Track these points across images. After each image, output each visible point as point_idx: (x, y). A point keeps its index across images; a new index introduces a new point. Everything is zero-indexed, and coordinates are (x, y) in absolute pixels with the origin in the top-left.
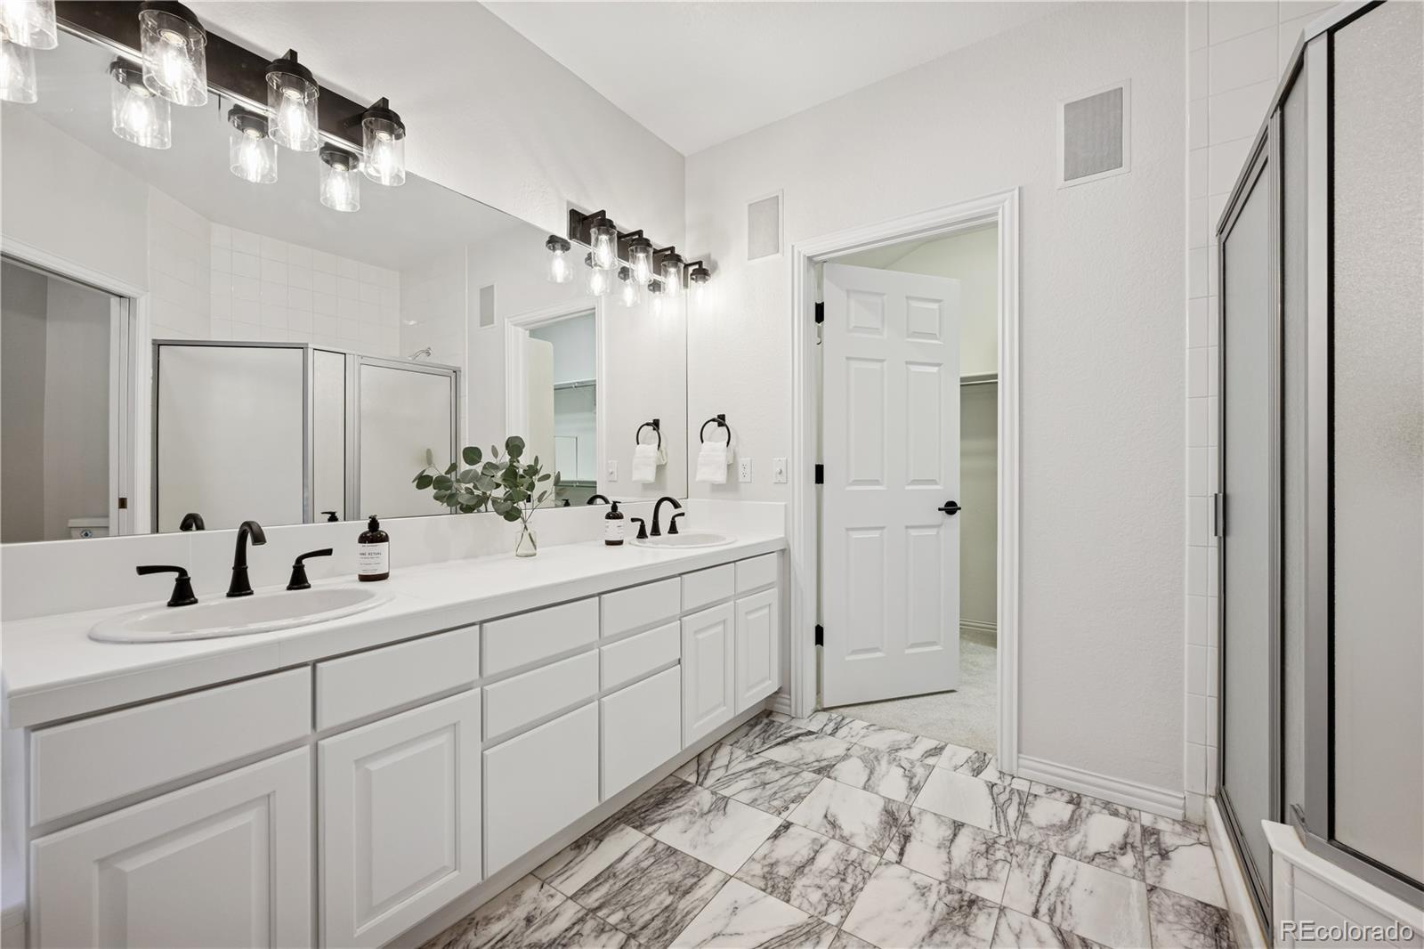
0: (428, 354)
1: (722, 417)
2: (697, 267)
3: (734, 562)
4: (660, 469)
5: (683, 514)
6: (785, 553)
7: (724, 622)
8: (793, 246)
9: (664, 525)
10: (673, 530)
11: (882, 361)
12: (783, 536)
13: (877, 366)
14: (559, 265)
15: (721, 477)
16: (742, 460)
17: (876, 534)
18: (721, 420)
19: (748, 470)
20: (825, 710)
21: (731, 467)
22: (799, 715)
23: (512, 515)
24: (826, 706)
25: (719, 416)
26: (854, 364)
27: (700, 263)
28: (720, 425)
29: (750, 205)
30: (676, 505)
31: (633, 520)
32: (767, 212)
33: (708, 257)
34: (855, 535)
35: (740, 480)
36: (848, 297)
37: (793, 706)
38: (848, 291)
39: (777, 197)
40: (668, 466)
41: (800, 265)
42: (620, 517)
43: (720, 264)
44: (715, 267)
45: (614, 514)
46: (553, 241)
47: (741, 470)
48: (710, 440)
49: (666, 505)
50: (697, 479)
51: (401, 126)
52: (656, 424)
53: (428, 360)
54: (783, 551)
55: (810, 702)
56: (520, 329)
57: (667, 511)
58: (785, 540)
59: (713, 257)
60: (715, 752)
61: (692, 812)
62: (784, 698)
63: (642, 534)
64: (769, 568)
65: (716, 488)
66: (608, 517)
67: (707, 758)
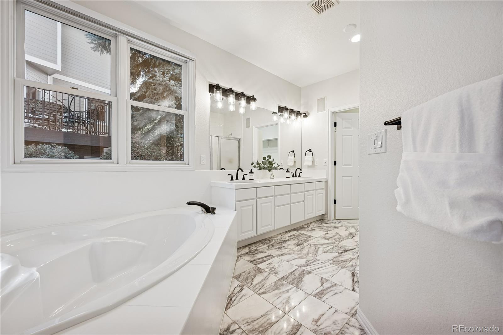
0: (232, 135)
1: (311, 150)
2: (304, 114)
3: (315, 182)
4: (295, 162)
5: (301, 172)
6: (326, 182)
7: (313, 195)
8: (329, 110)
9: (298, 175)
10: (299, 176)
11: (352, 135)
12: (326, 177)
13: (351, 137)
14: (275, 117)
15: (310, 164)
16: (316, 160)
17: (350, 178)
18: (310, 151)
19: (317, 162)
20: (337, 220)
21: (313, 162)
22: (330, 220)
23: (270, 170)
24: (337, 219)
25: (310, 150)
26: (344, 137)
27: (305, 114)
28: (310, 152)
29: (318, 100)
30: (301, 170)
31: (291, 173)
32: (322, 101)
33: (307, 112)
34: (344, 178)
35: (315, 165)
36: (343, 120)
37: (328, 218)
38: (343, 119)
39: (325, 98)
40: (296, 162)
41: (330, 114)
42: (289, 172)
43: (310, 113)
44: (309, 114)
45: (288, 171)
46: (274, 113)
47: (315, 162)
48: (307, 155)
49: (298, 170)
50: (305, 164)
51: (256, 100)
52: (293, 152)
53: (231, 136)
54: (326, 181)
55: (333, 217)
56: (257, 129)
57: (298, 171)
58: (326, 179)
59: (308, 112)
60: (311, 224)
61: (307, 230)
62: (326, 216)
63: (293, 176)
64: (323, 185)
65: (309, 167)
66: (286, 172)
67: (309, 224)
